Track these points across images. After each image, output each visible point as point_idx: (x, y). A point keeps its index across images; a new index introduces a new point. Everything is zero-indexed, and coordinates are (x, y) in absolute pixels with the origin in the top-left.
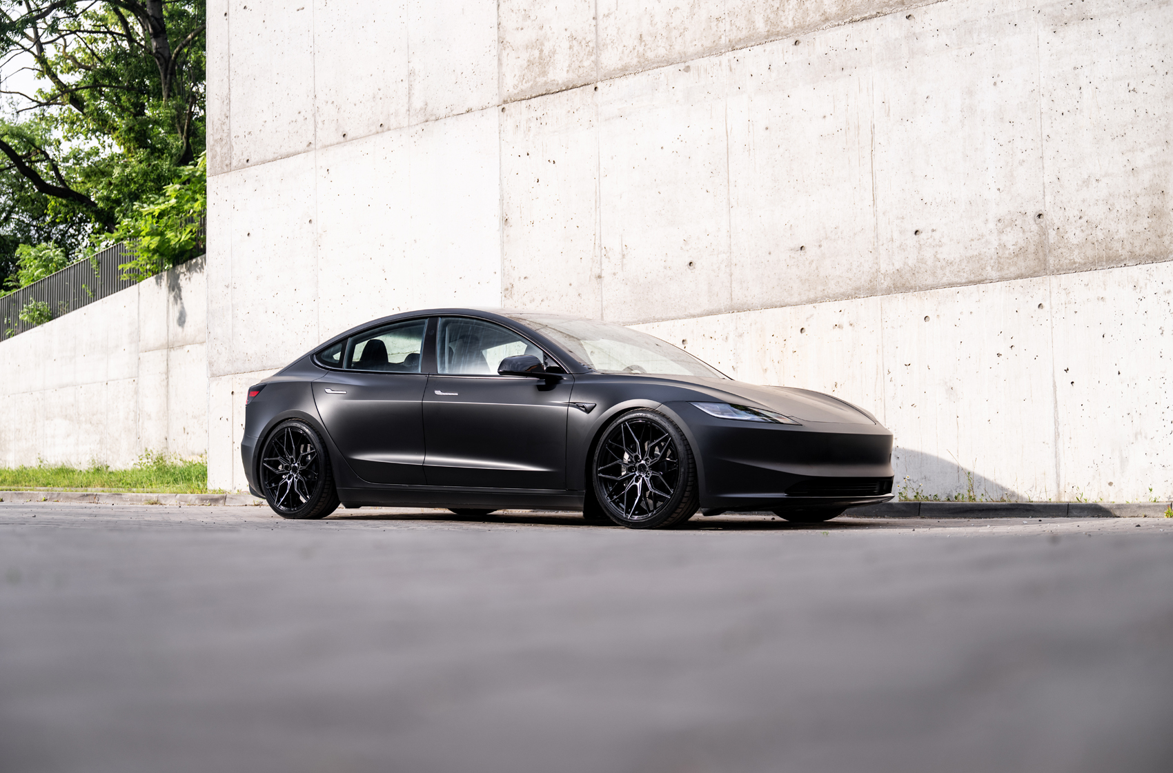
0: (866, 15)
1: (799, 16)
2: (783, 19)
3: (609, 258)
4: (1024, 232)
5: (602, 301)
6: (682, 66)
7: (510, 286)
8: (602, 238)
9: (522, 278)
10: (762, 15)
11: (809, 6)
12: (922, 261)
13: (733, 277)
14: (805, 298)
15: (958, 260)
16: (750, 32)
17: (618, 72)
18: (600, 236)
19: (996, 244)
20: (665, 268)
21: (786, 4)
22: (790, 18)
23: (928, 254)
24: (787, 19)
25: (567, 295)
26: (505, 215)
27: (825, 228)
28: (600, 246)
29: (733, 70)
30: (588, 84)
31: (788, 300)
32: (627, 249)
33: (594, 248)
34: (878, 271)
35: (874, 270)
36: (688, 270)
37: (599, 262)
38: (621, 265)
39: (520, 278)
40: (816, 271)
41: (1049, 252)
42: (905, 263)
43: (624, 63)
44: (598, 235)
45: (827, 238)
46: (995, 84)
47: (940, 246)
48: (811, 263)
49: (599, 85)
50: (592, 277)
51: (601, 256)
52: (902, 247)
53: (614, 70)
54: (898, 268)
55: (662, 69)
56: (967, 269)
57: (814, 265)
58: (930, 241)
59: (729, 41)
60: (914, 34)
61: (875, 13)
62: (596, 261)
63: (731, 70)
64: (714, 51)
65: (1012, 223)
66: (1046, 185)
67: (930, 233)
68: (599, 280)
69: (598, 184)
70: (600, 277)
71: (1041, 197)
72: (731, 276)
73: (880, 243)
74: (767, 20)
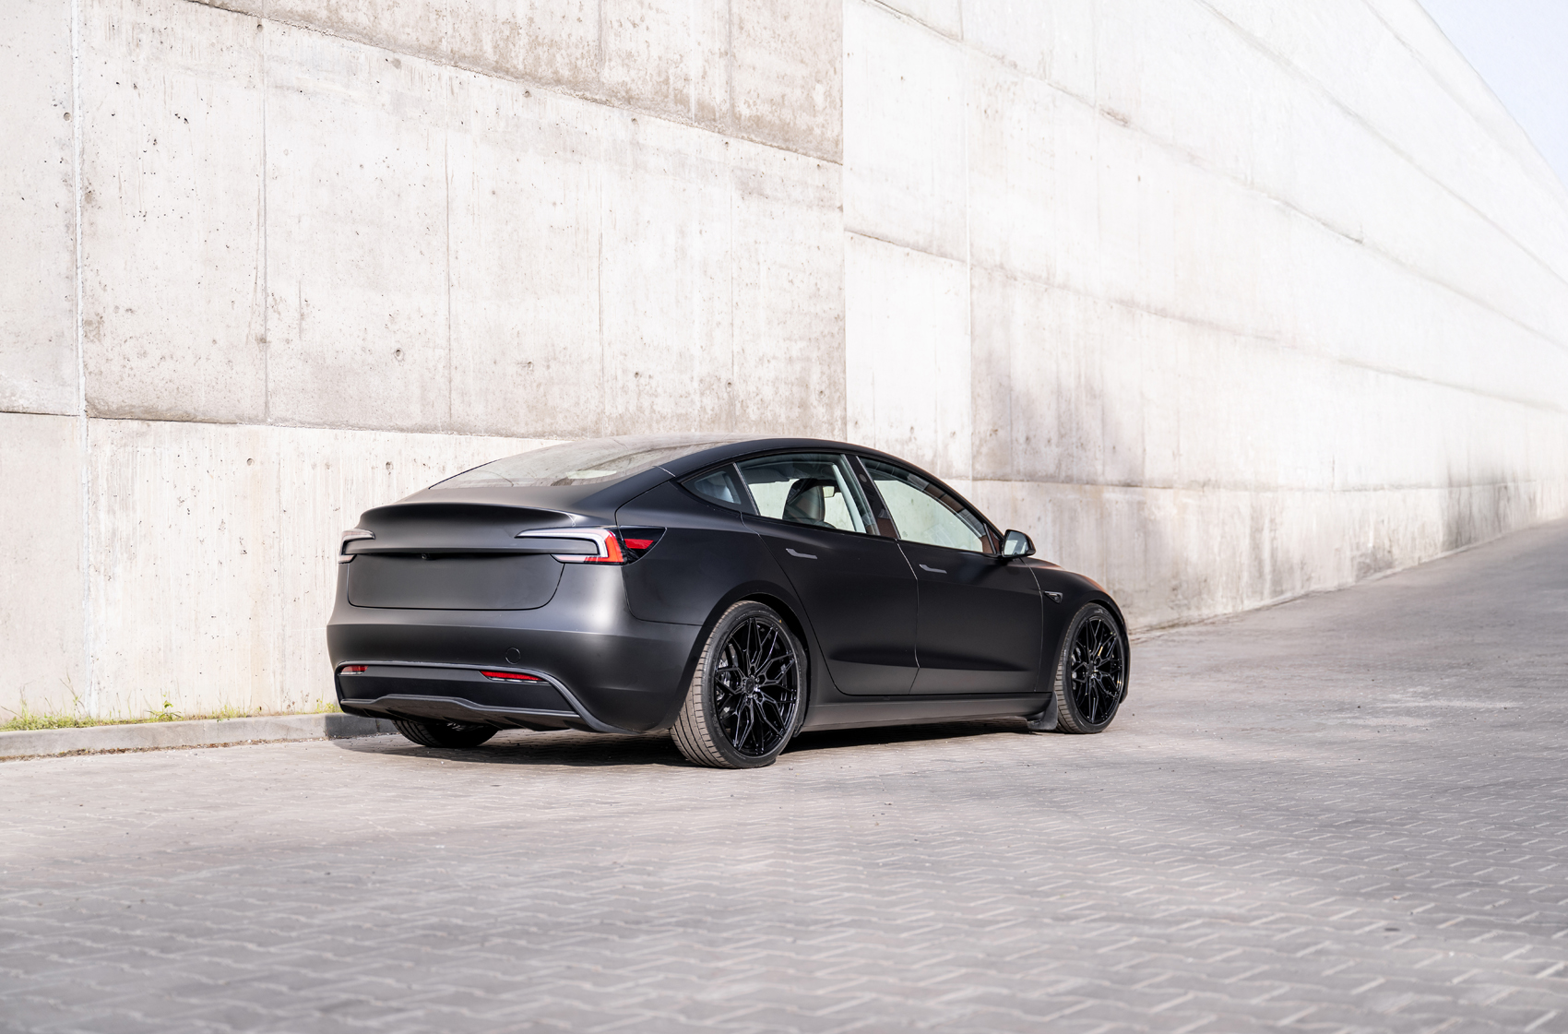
0: (597, 97)
1: (531, 61)
2: (513, 54)
3: (279, 313)
4: (718, 398)
5: (266, 381)
6: (391, 56)
7: (96, 319)
8: (268, 278)
9: (122, 311)
10: (490, 36)
11: (541, 53)
12: (640, 409)
13: (453, 383)
14: (532, 430)
15: (669, 416)
16: (476, 53)
17: (298, 18)
18: (265, 274)
19: (698, 405)
20: (364, 350)
21: (517, 38)
22: (521, 59)
23: (646, 403)
24: (517, 56)
25: (208, 359)
26: (87, 184)
27: (553, 345)
28: (265, 289)
29: (455, 95)
30: (246, 14)
31: (514, 429)
32: (308, 305)
33: (255, 291)
34: (603, 412)
35: (599, 410)
36: (394, 360)
37: (262, 316)
38: (298, 329)
39: (117, 308)
40: (544, 399)
41: (736, 424)
42: (627, 409)
43: (307, 9)
44: (261, 269)
45: (555, 359)
46: (701, 232)
47: (656, 396)
48: (539, 385)
49: (264, 22)
50: (250, 337)
51: (267, 308)
52: (624, 389)
53: (291, 11)
54: (620, 412)
55: (362, 45)
56: (677, 427)
57: (542, 389)
58: (648, 388)
59: (452, 51)
60: (638, 143)
61: (604, 99)
62: (257, 313)
63: (453, 93)
64: (431, 52)
65: (710, 387)
66: (735, 354)
67: (647, 379)
68: (261, 345)
69: (262, 188)
70: (263, 340)
71: (731, 365)
72: (450, 382)
73: (606, 378)
74: (496, 47)
